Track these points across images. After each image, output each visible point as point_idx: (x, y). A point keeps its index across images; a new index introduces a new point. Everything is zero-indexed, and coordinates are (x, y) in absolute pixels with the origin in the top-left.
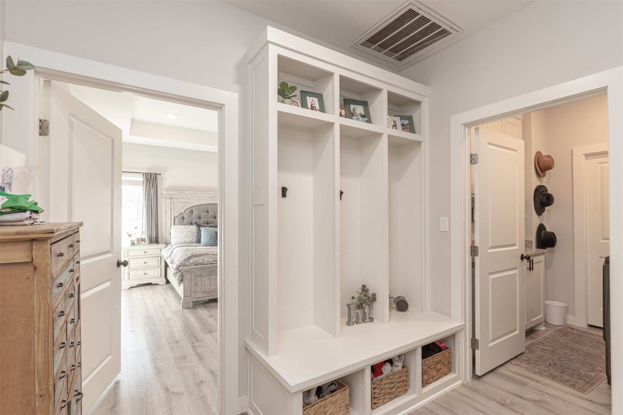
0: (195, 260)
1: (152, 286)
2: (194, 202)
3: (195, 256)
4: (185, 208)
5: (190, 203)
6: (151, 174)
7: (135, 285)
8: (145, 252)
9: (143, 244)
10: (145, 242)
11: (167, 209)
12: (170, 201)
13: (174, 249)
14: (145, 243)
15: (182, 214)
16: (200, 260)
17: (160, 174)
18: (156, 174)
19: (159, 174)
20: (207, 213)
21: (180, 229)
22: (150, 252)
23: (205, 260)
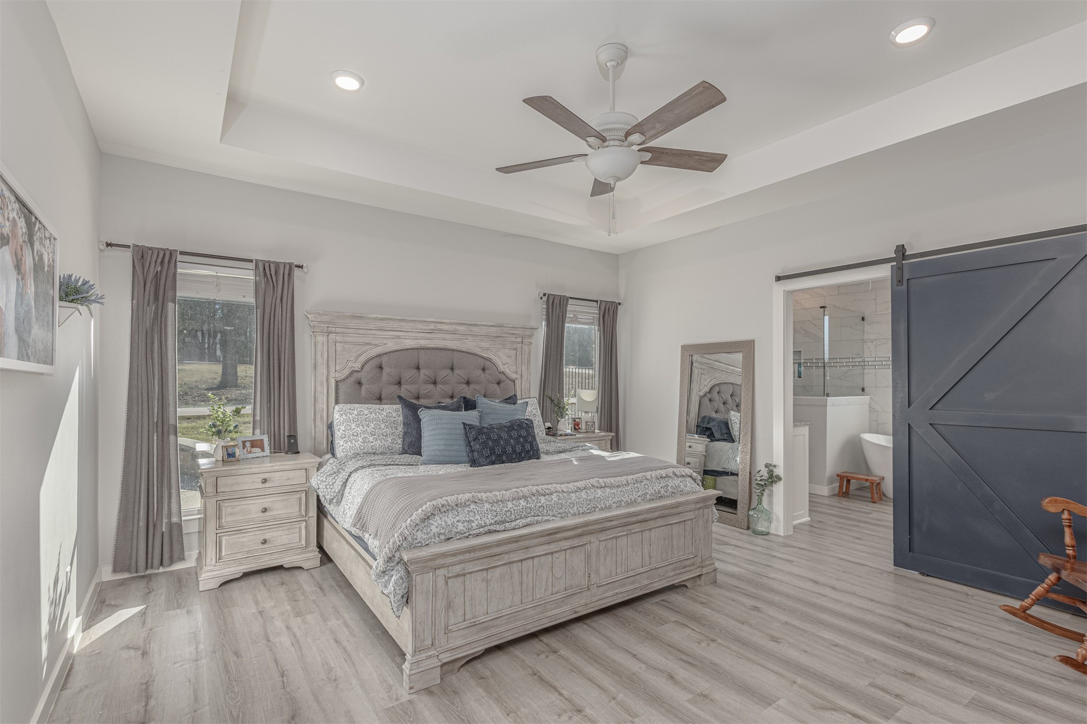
0: (443, 524)
1: (285, 576)
2: (385, 341)
3: (443, 510)
4: (363, 359)
5: (376, 345)
6: (277, 264)
7: (238, 576)
8: (265, 481)
9: (257, 455)
10: (263, 450)
11: (319, 360)
12: (325, 338)
13: (351, 473)
14: (262, 454)
15: (355, 375)
16: (460, 524)
17: (301, 267)
18: (290, 265)
19: (297, 266)
20: (415, 371)
21: (358, 415)
22: (278, 479)
23: (473, 522)
